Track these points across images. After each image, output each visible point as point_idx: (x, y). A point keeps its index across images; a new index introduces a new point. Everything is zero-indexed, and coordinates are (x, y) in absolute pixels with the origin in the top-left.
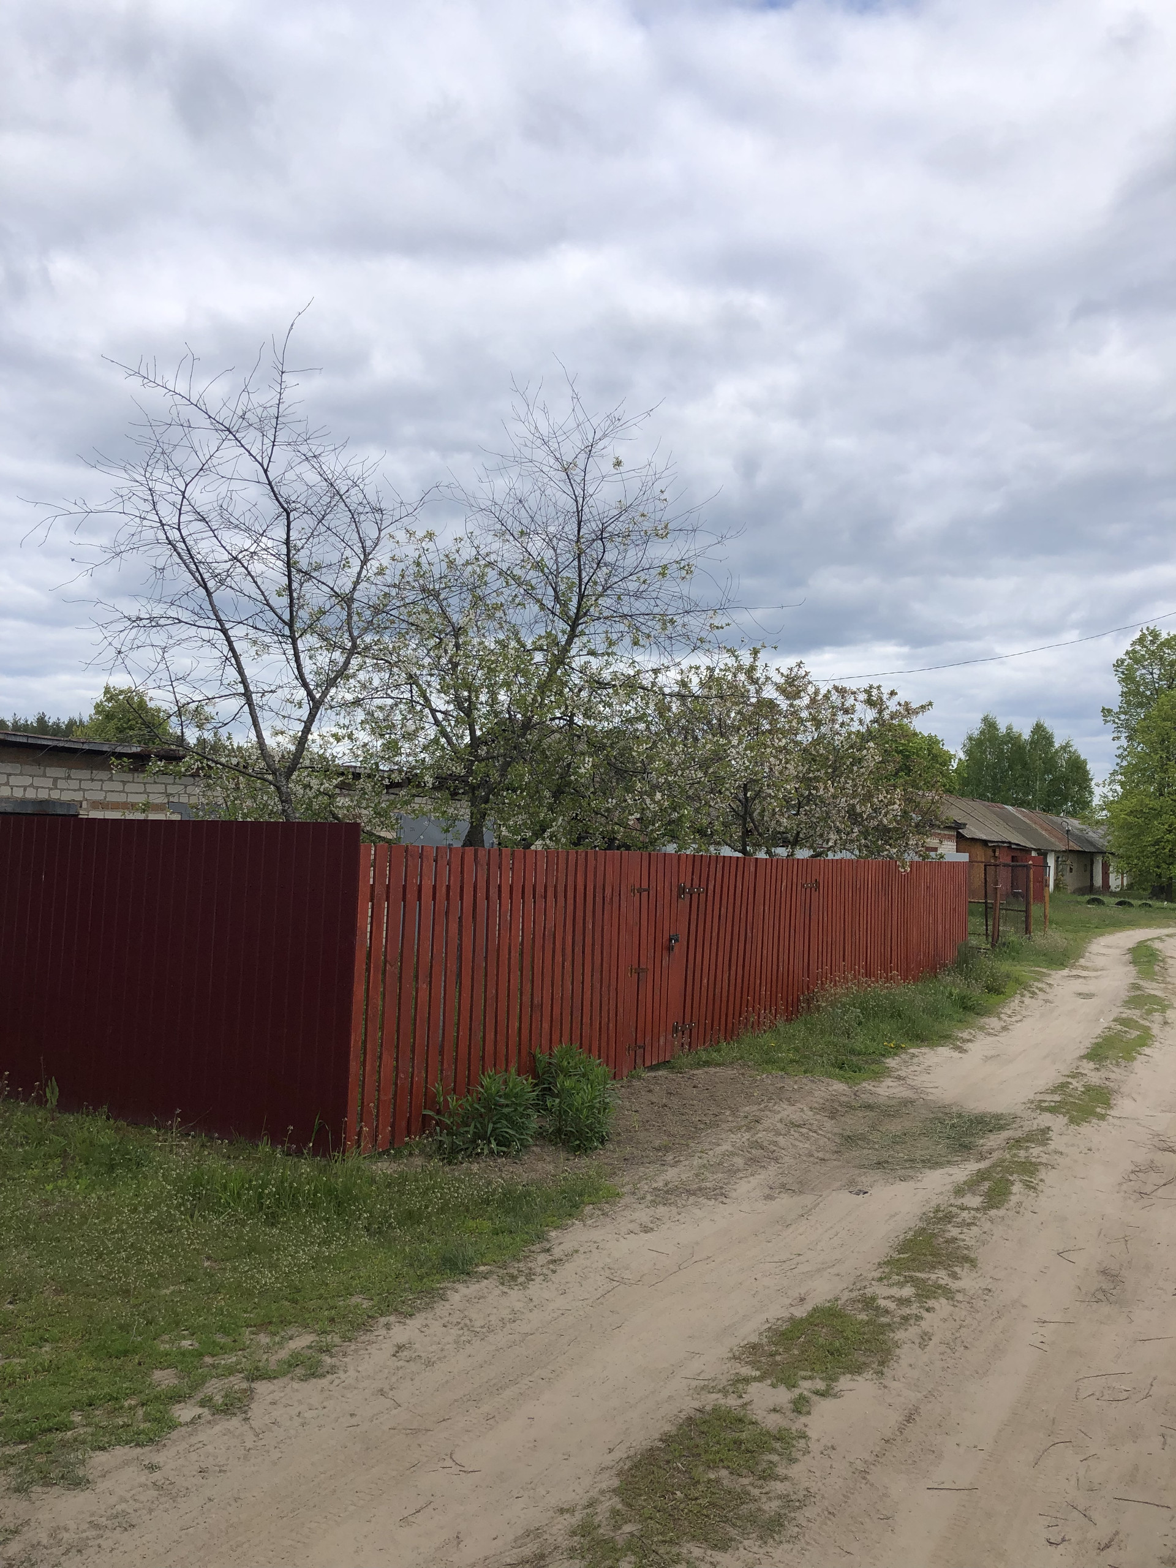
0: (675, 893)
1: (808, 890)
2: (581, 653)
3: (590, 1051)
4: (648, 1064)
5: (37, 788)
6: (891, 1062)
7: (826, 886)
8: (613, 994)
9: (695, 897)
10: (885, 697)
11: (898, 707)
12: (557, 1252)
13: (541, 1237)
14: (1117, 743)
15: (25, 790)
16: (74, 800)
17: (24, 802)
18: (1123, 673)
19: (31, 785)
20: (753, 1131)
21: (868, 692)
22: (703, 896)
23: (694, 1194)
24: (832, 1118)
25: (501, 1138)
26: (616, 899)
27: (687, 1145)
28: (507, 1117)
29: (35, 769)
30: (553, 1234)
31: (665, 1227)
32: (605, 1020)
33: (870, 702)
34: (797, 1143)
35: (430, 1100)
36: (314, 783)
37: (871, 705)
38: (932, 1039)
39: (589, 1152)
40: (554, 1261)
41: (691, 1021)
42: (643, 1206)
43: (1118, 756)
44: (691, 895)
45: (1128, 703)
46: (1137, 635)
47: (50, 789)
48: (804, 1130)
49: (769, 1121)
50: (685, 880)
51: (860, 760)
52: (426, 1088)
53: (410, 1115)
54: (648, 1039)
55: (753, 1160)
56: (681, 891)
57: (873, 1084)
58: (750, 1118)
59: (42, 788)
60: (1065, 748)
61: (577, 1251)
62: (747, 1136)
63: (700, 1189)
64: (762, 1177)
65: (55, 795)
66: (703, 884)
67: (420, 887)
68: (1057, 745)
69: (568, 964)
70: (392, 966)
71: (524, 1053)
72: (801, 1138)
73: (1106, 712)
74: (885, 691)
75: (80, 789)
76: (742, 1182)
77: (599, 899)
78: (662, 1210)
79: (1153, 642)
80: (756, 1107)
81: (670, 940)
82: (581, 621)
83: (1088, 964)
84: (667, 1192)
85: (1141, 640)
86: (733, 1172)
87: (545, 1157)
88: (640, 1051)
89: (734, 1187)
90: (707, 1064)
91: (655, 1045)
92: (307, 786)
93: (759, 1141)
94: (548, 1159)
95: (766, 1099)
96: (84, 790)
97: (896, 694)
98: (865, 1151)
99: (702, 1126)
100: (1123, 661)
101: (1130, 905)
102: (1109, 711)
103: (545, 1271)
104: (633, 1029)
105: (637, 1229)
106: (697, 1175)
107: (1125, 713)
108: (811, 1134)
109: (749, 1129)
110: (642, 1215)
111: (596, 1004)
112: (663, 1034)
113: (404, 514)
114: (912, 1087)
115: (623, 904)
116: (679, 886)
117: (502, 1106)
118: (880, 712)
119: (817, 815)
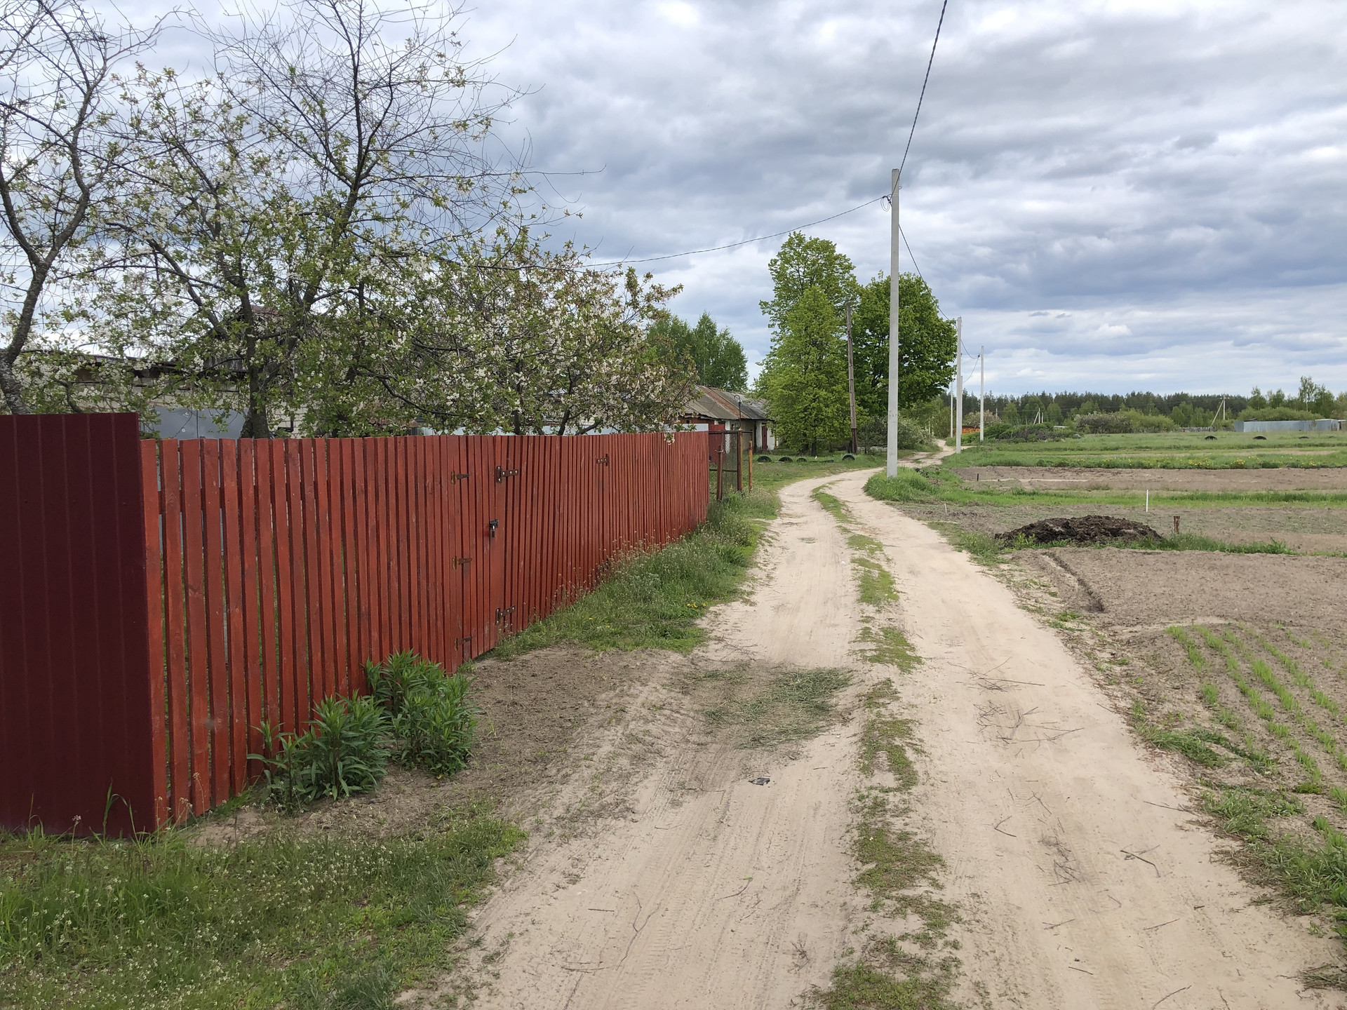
0: (492, 478)
1: (601, 465)
2: (365, 218)
3: (420, 651)
4: (475, 655)
6: (702, 623)
7: (614, 460)
8: (439, 590)
9: (510, 479)
11: (652, 290)
12: (491, 944)
13: (462, 925)
14: (772, 330)
18: (776, 271)
20: (623, 724)
22: (517, 478)
23: (600, 816)
24: (685, 693)
25: (351, 776)
26: (437, 487)
27: (565, 752)
28: (354, 752)
30: (473, 914)
31: (590, 869)
32: (433, 617)
34: (666, 728)
35: (254, 742)
36: (45, 368)
38: (723, 595)
39: (453, 774)
40: (490, 959)
41: (511, 605)
42: (554, 845)
43: (773, 340)
44: (507, 478)
45: (780, 296)
46: (786, 239)
48: (667, 712)
49: (633, 707)
50: (501, 463)
52: (249, 728)
53: (233, 763)
54: (474, 630)
55: (638, 759)
56: (498, 474)
57: (702, 649)
58: (613, 707)
60: (724, 336)
61: (511, 935)
62: (620, 729)
63: (603, 807)
64: (655, 778)
66: (517, 466)
67: (222, 491)
68: (718, 334)
69: (393, 564)
70: (195, 591)
71: (354, 667)
72: (668, 722)
73: (764, 304)
74: (643, 274)
76: (640, 788)
77: (421, 491)
78: (575, 844)
79: (799, 245)
80: (612, 694)
81: (491, 526)
82: (362, 182)
83: (790, 512)
84: (571, 820)
85: (790, 243)
86: (625, 777)
87: (403, 787)
88: (467, 644)
89: (635, 796)
90: (533, 647)
91: (481, 635)
92: (37, 373)
93: (634, 733)
94: (408, 790)
95: (617, 681)
97: (651, 276)
98: (733, 727)
99: (569, 724)
100: (776, 261)
101: (790, 460)
102: (766, 304)
103: (486, 978)
104: (460, 622)
105: (563, 882)
106: (593, 790)
107: (778, 305)
108: (676, 715)
109: (619, 721)
110: (557, 858)
111: (423, 601)
112: (487, 623)
113: (135, 42)
114: (735, 648)
115: (445, 493)
116: (496, 470)
117: (348, 739)
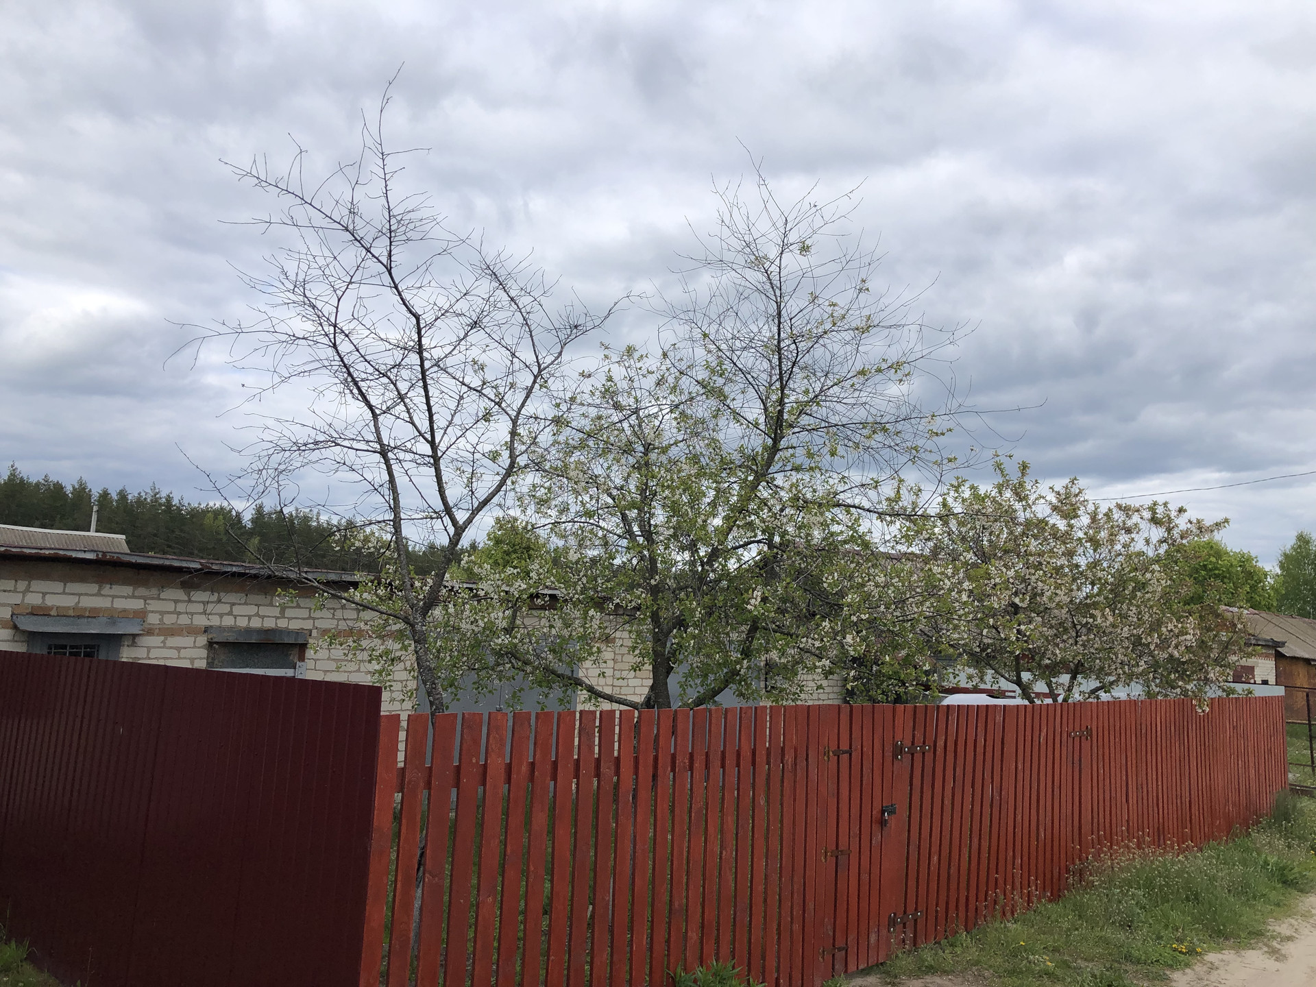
0: (889, 754)
1: (1077, 739)
4: (852, 969)
5: (263, 617)
7: (1100, 734)
8: (798, 885)
9: (918, 757)
10: (1173, 514)
11: (1189, 525)
15: (249, 620)
16: (303, 629)
17: (248, 631)
19: (257, 615)
21: (1152, 509)
22: (929, 757)
26: (802, 765)
29: (260, 598)
32: (786, 919)
33: (1155, 520)
37: (1156, 523)
38: (1239, 936)
41: (916, 909)
44: (913, 754)
47: (277, 618)
50: (904, 737)
51: (1144, 585)
54: (852, 937)
56: (897, 750)
59: (269, 617)
65: (282, 624)
66: (930, 741)
71: (658, 975)
74: (1173, 508)
75: (310, 618)
81: (883, 814)
88: (840, 955)
91: (863, 944)
96: (314, 619)
97: (1185, 511)
104: (830, 928)
111: (773, 898)
112: (874, 930)
115: (813, 772)
116: (895, 744)
118: (1169, 530)
119: (1096, 646)
